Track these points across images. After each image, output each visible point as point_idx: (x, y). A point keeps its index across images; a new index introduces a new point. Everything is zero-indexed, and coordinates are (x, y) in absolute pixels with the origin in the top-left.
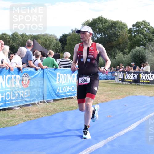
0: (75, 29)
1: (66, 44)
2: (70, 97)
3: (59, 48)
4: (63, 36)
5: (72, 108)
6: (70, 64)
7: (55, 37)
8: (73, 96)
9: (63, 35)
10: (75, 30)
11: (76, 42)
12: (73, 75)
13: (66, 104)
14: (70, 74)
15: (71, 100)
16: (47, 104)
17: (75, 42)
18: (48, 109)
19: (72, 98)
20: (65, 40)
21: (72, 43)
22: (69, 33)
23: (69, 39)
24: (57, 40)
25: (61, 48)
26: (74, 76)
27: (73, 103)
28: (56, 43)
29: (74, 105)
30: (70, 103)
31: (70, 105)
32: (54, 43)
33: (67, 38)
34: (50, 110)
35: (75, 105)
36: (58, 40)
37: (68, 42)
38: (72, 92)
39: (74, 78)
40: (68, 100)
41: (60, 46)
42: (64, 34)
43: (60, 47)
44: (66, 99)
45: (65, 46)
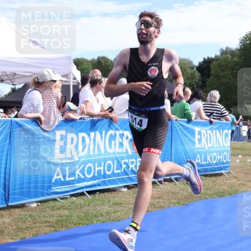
0: (227, 48)
1: (209, 76)
2: (217, 172)
3: (196, 82)
4: (205, 61)
5: (222, 193)
6: (220, 111)
7: (190, 63)
8: (223, 172)
9: (205, 59)
10: (226, 50)
11: (228, 71)
12: (226, 133)
13: (211, 186)
14: (220, 132)
15: (220, 179)
16: (176, 184)
17: (226, 72)
18: (178, 193)
19: (221, 174)
20: (209, 68)
21: (221, 74)
22: (216, 56)
23: (215, 67)
24: (193, 68)
25: (200, 82)
26: (226, 135)
27: (223, 183)
28: (191, 74)
29: (226, 188)
30: (218, 183)
31: (217, 187)
32: (188, 75)
33: (211, 65)
34: (181, 194)
35: (228, 189)
36: (195, 68)
37: (213, 72)
38: (223, 163)
39: (227, 138)
40: (213, 178)
41: (198, 78)
42: (207, 58)
43: (199, 80)
44: (211, 176)
45: (208, 79)
